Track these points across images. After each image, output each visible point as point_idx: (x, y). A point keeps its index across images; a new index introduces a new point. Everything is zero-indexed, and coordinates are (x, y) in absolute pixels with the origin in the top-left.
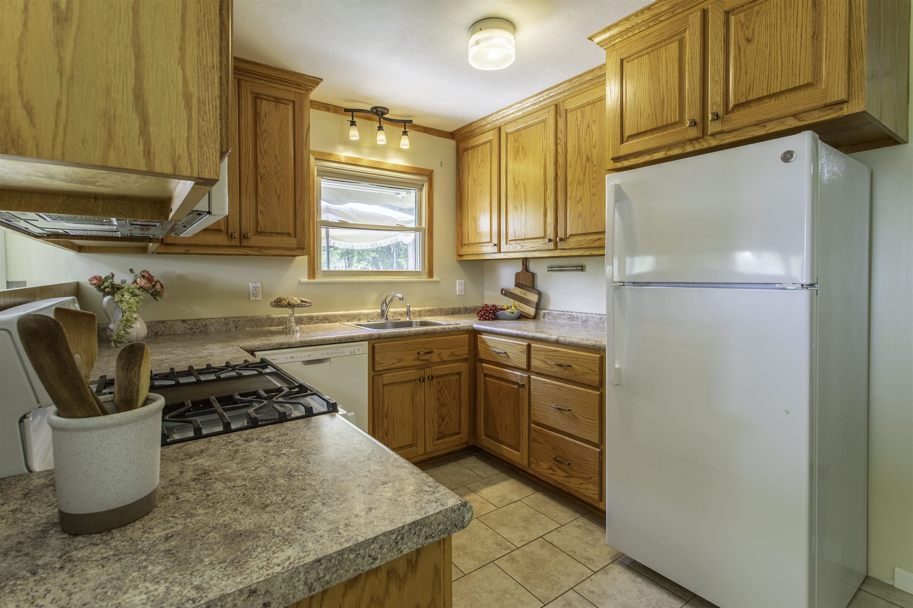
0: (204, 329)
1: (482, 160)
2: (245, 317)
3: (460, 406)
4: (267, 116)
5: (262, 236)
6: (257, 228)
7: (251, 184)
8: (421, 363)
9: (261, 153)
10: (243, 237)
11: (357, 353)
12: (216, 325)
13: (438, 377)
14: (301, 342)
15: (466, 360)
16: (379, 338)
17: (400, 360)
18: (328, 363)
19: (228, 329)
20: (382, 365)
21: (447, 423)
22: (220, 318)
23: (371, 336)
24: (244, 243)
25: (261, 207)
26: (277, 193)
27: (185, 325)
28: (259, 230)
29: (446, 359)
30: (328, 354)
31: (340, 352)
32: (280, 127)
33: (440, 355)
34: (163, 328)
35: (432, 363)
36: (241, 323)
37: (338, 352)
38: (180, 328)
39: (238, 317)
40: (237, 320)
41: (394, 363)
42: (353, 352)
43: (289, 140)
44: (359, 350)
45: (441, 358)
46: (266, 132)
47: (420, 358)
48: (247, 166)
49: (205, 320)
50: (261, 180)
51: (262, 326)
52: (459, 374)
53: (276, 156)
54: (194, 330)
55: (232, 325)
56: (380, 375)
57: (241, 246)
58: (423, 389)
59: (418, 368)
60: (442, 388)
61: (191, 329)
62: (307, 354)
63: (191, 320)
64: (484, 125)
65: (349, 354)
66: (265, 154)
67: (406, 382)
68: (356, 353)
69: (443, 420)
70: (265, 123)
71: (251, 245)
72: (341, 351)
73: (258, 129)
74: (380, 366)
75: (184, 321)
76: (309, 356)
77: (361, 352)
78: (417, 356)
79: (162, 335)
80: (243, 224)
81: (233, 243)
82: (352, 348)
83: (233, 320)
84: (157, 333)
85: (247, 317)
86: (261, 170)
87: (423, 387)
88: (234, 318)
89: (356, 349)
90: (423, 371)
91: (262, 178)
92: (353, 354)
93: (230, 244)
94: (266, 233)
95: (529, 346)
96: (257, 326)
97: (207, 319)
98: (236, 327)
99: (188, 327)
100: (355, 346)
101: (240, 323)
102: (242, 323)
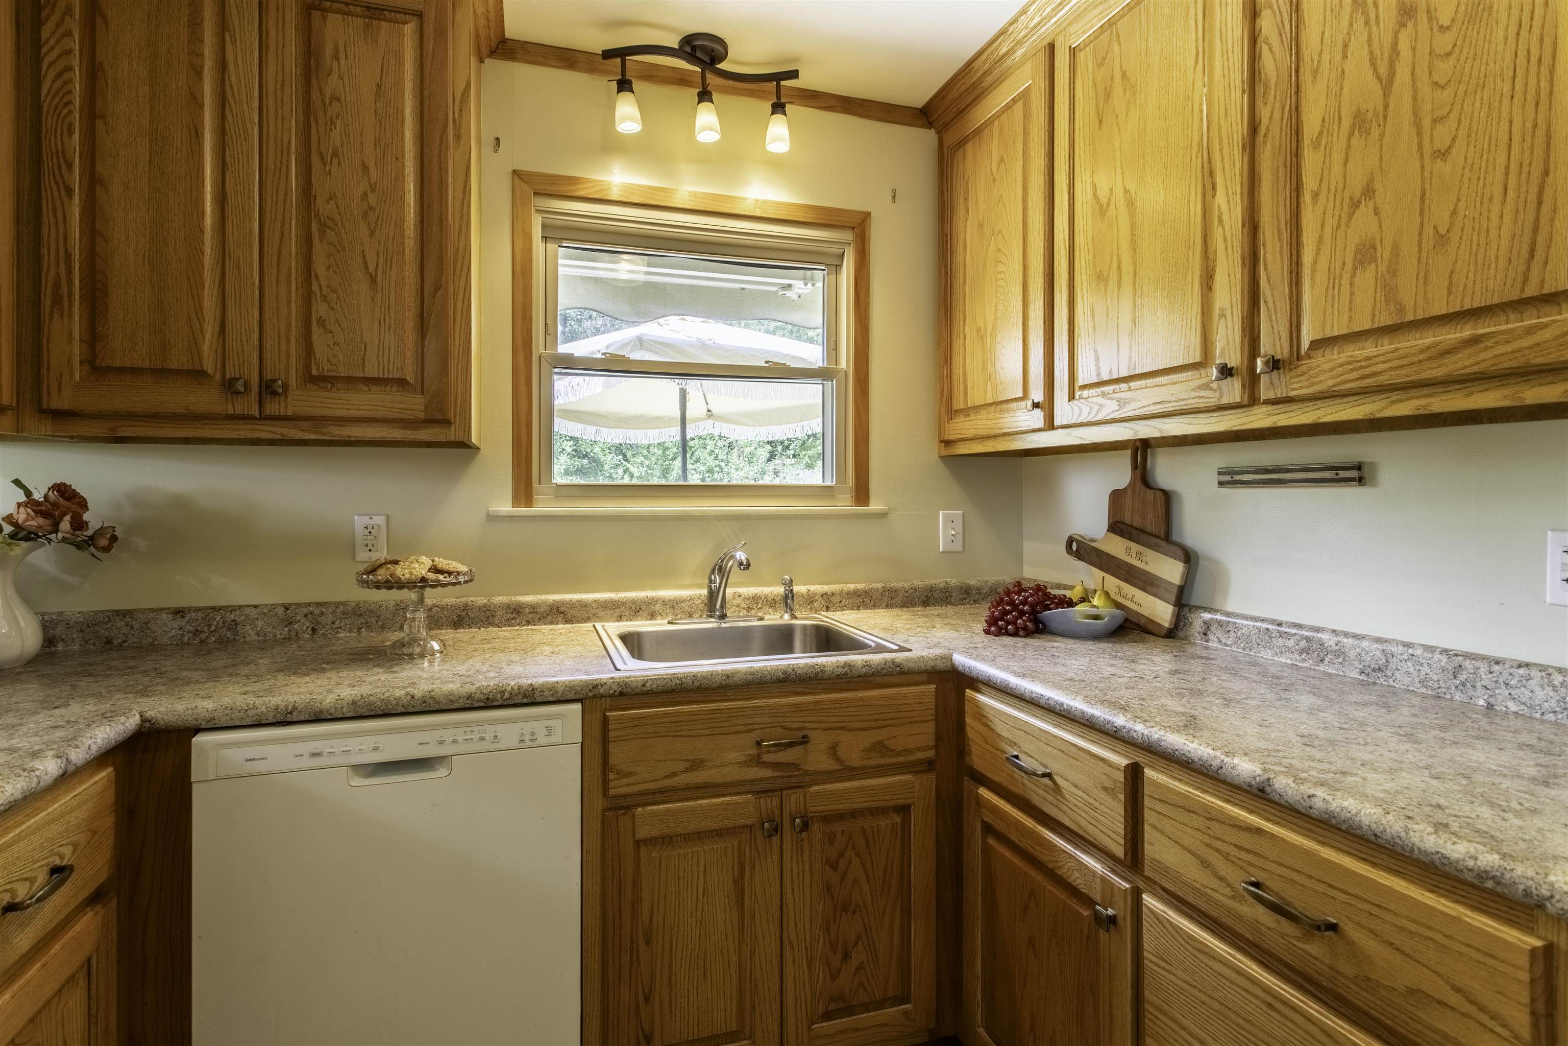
0: (229, 634)
1: (1002, 160)
2: (337, 605)
3: (907, 914)
4: (342, 55)
5: (325, 388)
6: (308, 367)
7: (293, 245)
8: (767, 773)
9: (322, 157)
10: (268, 389)
11: (542, 739)
12: (260, 624)
13: (827, 819)
14: (354, 703)
15: (930, 764)
16: (622, 694)
17: (695, 765)
18: (442, 772)
19: (293, 634)
20: (632, 779)
21: (861, 967)
22: (273, 606)
23: (595, 687)
24: (272, 408)
25: (320, 309)
26: (367, 268)
27: (183, 622)
28: (314, 372)
29: (856, 763)
30: (441, 743)
31: (482, 739)
32: (379, 86)
33: (833, 749)
34: (125, 630)
35: (806, 773)
36: (327, 619)
37: (476, 736)
38: (169, 628)
39: (320, 604)
40: (317, 611)
41: (674, 774)
42: (527, 737)
43: (403, 121)
44: (549, 731)
45: (838, 760)
46: (338, 100)
47: (766, 758)
48: (281, 197)
49: (232, 609)
50: (322, 233)
51: (383, 627)
52: (904, 810)
53: (365, 167)
54: (203, 636)
55: (303, 625)
56: (628, 807)
57: (264, 418)
58: (776, 857)
59: (761, 791)
60: (841, 855)
61: (196, 633)
62: (368, 742)
63: (198, 609)
64: (1007, 53)
65: (517, 745)
66: (335, 161)
67: (719, 833)
68: (537, 743)
69: (846, 956)
70: (335, 75)
71: (290, 413)
72: (489, 736)
73: (315, 95)
74: (625, 781)
75: (179, 612)
76: (376, 749)
77: (557, 738)
78: (753, 752)
79: (121, 645)
80: (267, 355)
81: (239, 407)
82: (528, 727)
83: (305, 611)
84: (109, 642)
85: (343, 604)
86: (323, 207)
87: (776, 848)
88: (309, 605)
89: (539, 727)
90: (776, 801)
91: (323, 227)
92: (528, 743)
93: (231, 411)
94: (337, 379)
95: (1134, 773)
96: (369, 628)
97: (240, 607)
98: (314, 630)
99: (188, 627)
100: (537, 718)
101: (323, 620)
102: (330, 618)
